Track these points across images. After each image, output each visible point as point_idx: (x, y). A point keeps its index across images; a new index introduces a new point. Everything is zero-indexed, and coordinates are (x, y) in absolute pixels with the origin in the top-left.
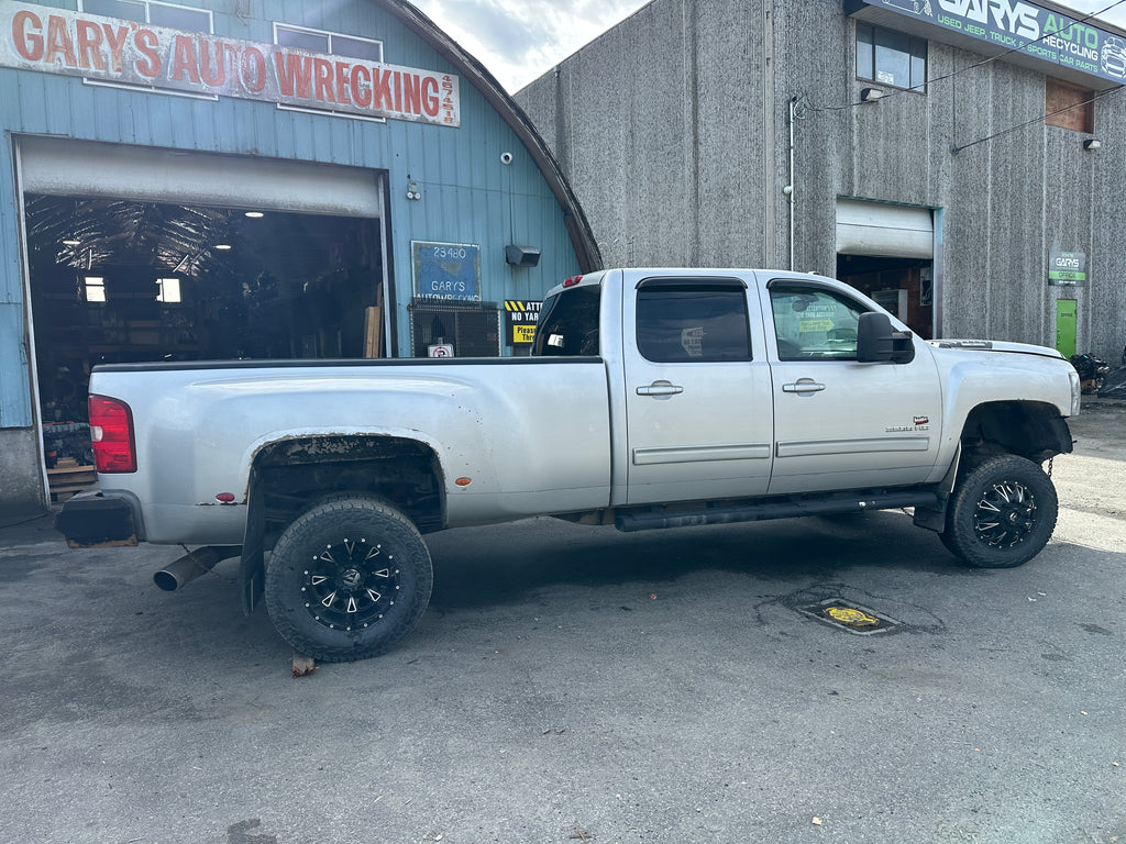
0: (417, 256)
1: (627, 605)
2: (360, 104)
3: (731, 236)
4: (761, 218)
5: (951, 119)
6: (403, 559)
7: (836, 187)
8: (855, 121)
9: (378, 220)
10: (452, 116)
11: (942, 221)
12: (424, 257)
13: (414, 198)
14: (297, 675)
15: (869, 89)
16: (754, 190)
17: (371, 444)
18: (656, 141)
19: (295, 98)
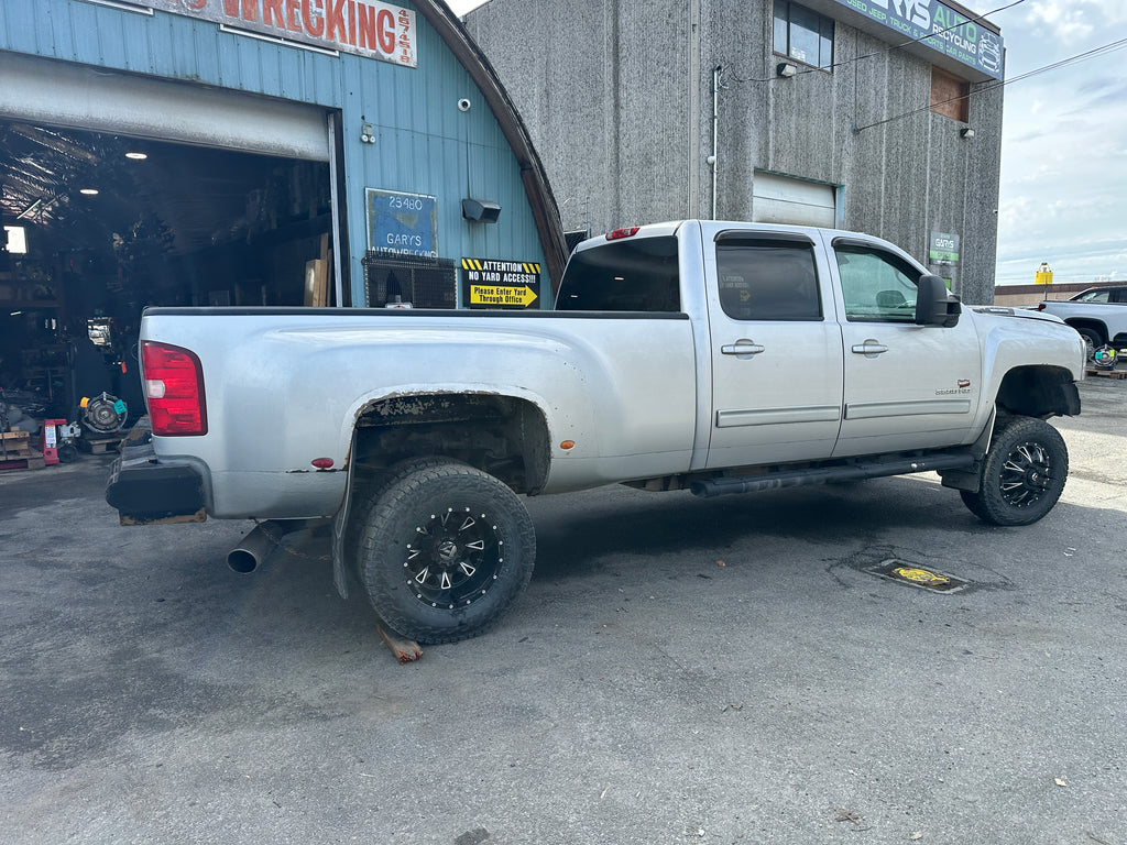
0: (372, 206)
1: (706, 573)
2: (312, 33)
3: (654, 205)
4: (685, 186)
5: (853, 100)
6: (509, 530)
7: (754, 160)
8: (771, 95)
9: (327, 165)
10: (409, 55)
11: (844, 197)
12: (379, 207)
13: (369, 141)
14: (405, 660)
15: (785, 65)
16: (678, 158)
17: (447, 404)
18: (574, 102)
19: (239, 20)
